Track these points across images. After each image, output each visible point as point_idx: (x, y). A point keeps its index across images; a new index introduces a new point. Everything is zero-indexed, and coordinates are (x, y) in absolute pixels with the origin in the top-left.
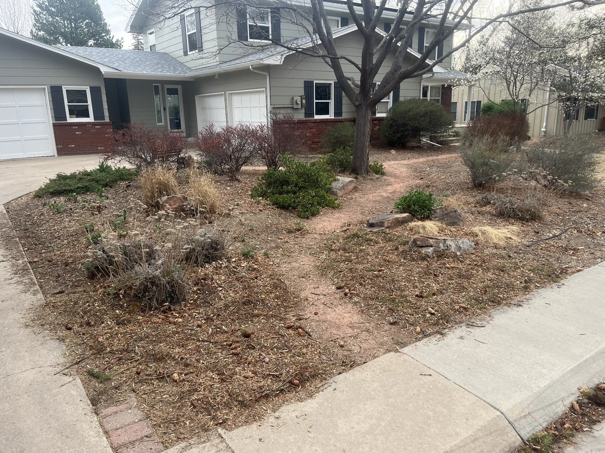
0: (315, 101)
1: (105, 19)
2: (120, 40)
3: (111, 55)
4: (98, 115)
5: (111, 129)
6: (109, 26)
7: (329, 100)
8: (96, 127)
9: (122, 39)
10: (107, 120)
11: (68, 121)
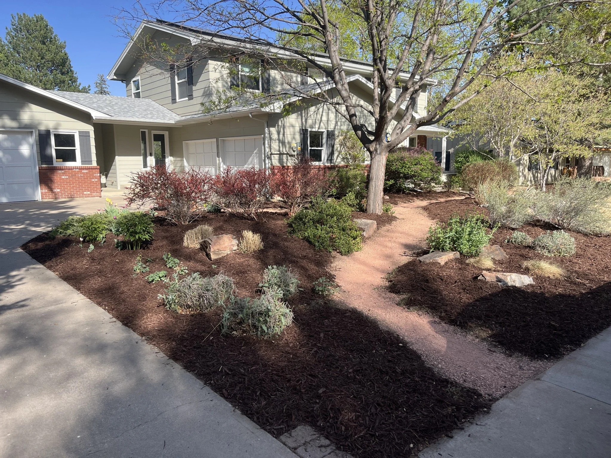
0: (309, 148)
1: (72, 67)
2: (87, 87)
3: (98, 100)
4: (86, 159)
5: (98, 173)
6: (76, 74)
7: (321, 147)
8: (83, 171)
9: (89, 87)
10: (94, 164)
11: (54, 165)
